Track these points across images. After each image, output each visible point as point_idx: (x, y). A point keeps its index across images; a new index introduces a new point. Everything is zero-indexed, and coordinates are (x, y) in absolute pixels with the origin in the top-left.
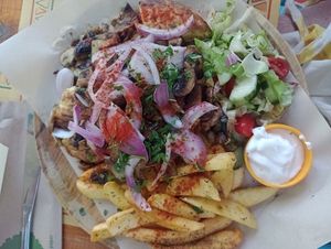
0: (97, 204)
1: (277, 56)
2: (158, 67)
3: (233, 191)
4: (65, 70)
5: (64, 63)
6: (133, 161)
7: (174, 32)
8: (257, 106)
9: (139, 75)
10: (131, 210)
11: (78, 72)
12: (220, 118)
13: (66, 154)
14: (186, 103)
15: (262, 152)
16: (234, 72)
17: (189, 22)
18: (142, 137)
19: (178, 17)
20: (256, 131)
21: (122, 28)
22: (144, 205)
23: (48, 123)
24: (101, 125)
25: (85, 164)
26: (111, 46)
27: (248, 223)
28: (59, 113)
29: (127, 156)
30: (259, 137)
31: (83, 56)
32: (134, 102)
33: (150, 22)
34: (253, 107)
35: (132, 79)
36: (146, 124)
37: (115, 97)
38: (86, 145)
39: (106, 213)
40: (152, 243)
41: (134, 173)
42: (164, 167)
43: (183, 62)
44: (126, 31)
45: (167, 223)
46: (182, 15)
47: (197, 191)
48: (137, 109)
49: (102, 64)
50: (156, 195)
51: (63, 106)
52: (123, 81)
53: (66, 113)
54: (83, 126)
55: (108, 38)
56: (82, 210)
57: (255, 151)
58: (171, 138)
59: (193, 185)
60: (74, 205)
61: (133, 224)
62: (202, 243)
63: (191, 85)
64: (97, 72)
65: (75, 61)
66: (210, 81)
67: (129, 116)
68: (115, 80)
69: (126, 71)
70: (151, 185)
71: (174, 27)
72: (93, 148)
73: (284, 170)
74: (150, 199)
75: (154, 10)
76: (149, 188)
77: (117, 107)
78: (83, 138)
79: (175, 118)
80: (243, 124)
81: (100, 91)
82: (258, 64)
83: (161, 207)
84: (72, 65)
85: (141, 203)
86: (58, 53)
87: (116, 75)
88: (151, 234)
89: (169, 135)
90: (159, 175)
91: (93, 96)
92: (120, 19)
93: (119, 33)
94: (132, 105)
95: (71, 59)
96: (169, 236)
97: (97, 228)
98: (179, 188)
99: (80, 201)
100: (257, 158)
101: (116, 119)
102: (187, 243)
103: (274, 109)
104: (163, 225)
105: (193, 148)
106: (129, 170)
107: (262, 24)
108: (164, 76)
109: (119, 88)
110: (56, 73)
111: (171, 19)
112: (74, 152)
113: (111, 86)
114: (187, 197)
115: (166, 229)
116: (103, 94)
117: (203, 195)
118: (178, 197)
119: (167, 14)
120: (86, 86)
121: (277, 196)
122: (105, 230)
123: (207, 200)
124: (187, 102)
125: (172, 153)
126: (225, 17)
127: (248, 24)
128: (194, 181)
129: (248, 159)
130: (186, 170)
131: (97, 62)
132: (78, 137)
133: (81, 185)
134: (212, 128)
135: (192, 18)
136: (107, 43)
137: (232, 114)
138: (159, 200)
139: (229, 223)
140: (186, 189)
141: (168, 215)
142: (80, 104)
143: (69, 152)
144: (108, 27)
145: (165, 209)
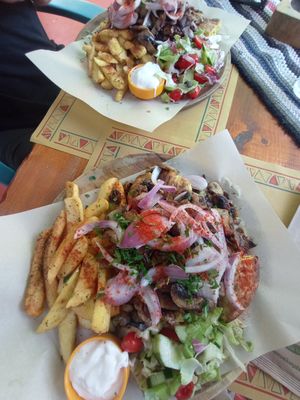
0: (96, 190)
1: (195, 389)
2: (201, 273)
3: (76, 316)
4: (206, 185)
5: (212, 185)
6: (119, 232)
7: (231, 289)
8: (149, 359)
9: (197, 253)
10: (82, 219)
11: (203, 194)
12: (143, 323)
13: (139, 174)
14: (163, 293)
15: (103, 358)
16: (187, 346)
17: (238, 305)
18: (138, 247)
19: (243, 294)
20: (125, 355)
21: (237, 238)
22: (81, 232)
23: (166, 164)
24: (156, 209)
25: (128, 187)
26: (224, 228)
27: (43, 326)
28: (172, 174)
29: (125, 227)
30: (118, 359)
31: (216, 201)
32: (172, 245)
33: (241, 266)
34: (148, 356)
35: (194, 246)
36: (150, 251)
37: (179, 226)
38: (143, 191)
39: (87, 196)
40: (51, 231)
41: (109, 229)
42: (109, 258)
43: (203, 297)
44: (234, 242)
45: (61, 250)
46: (244, 297)
47: (81, 284)
48: (166, 246)
49: (210, 219)
50: (86, 245)
51: (177, 178)
52: (193, 237)
53: (172, 180)
54: (159, 192)
55: (230, 225)
56: (94, 178)
57: (106, 351)
58: (133, 273)
59: (88, 282)
60: (99, 173)
61: (70, 218)
62: (39, 275)
63: (180, 303)
64: (204, 213)
65: (212, 193)
66: (180, 319)
67: (160, 237)
68: (195, 230)
69: (201, 242)
70: (97, 241)
71: (235, 289)
72: (138, 198)
73: (81, 379)
74: (85, 239)
75: (252, 272)
76: (95, 239)
77: (170, 227)
78: (149, 190)
79: (151, 279)
80: (134, 343)
81: (187, 214)
82: (190, 373)
83: (76, 247)
84: (209, 190)
85: (84, 230)
86: (220, 180)
87: (199, 232)
88: (58, 232)
89: (136, 271)
90: (103, 251)
91: (183, 208)
92: (244, 236)
93: (233, 236)
94: (169, 242)
95: (214, 190)
96: (52, 247)
97: (76, 188)
98: (89, 266)
99: (101, 178)
100: (99, 351)
101: (159, 226)
102: (43, 262)
103: (143, 377)
104: (62, 245)
105: (120, 293)
106: (113, 225)
107: (227, 376)
108: (192, 277)
109: (187, 233)
110: (204, 176)
111: (242, 287)
112: (140, 180)
113: (190, 226)
114: (79, 273)
115: (58, 245)
116: (184, 217)
117: (76, 290)
118: (81, 263)
119: (248, 284)
120: (192, 201)
121: (62, 358)
122: (72, 193)
123: (72, 292)
124: (165, 295)
125: (119, 271)
126: (237, 339)
127: (229, 361)
128: (91, 283)
129: (100, 341)
130: (102, 279)
131: (211, 212)
132: (150, 186)
133: (112, 181)
134: (135, 311)
135: (242, 308)
136: (226, 225)
137: (145, 335)
138: (82, 247)
139: (50, 304)
140: (86, 273)
141: (68, 252)
142: (177, 193)
143: (140, 176)
144: (237, 224)
145: (73, 251)
